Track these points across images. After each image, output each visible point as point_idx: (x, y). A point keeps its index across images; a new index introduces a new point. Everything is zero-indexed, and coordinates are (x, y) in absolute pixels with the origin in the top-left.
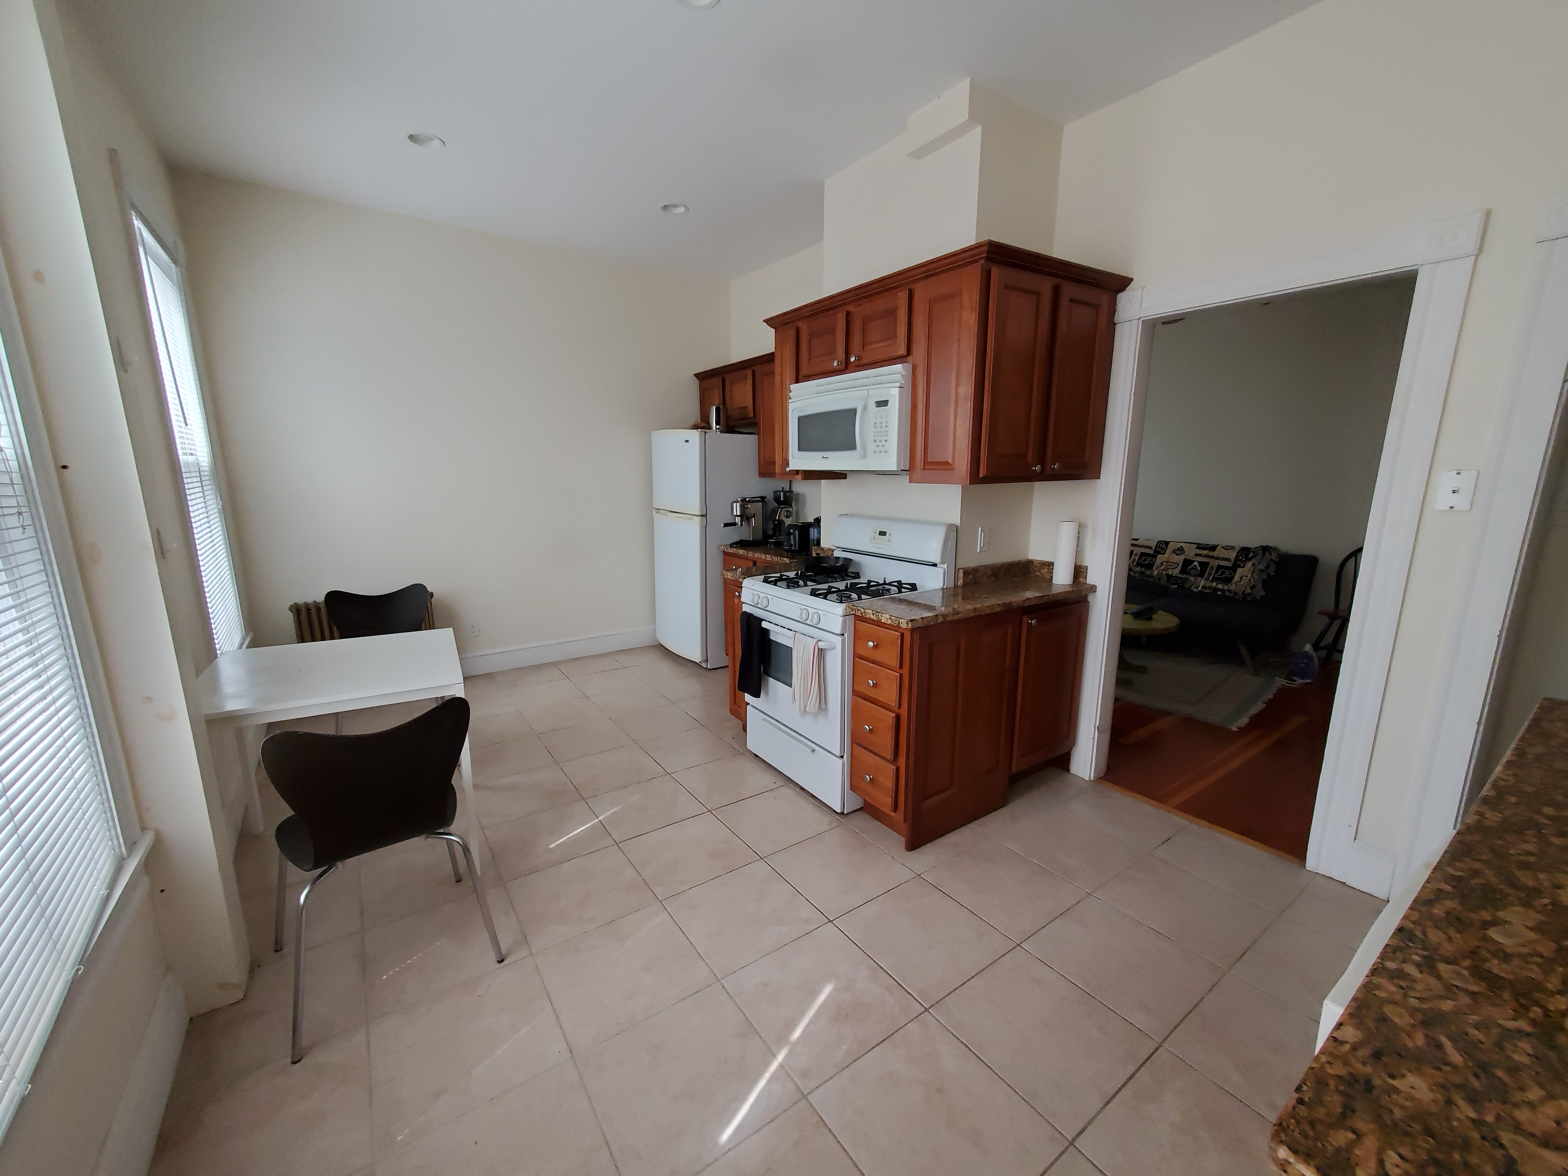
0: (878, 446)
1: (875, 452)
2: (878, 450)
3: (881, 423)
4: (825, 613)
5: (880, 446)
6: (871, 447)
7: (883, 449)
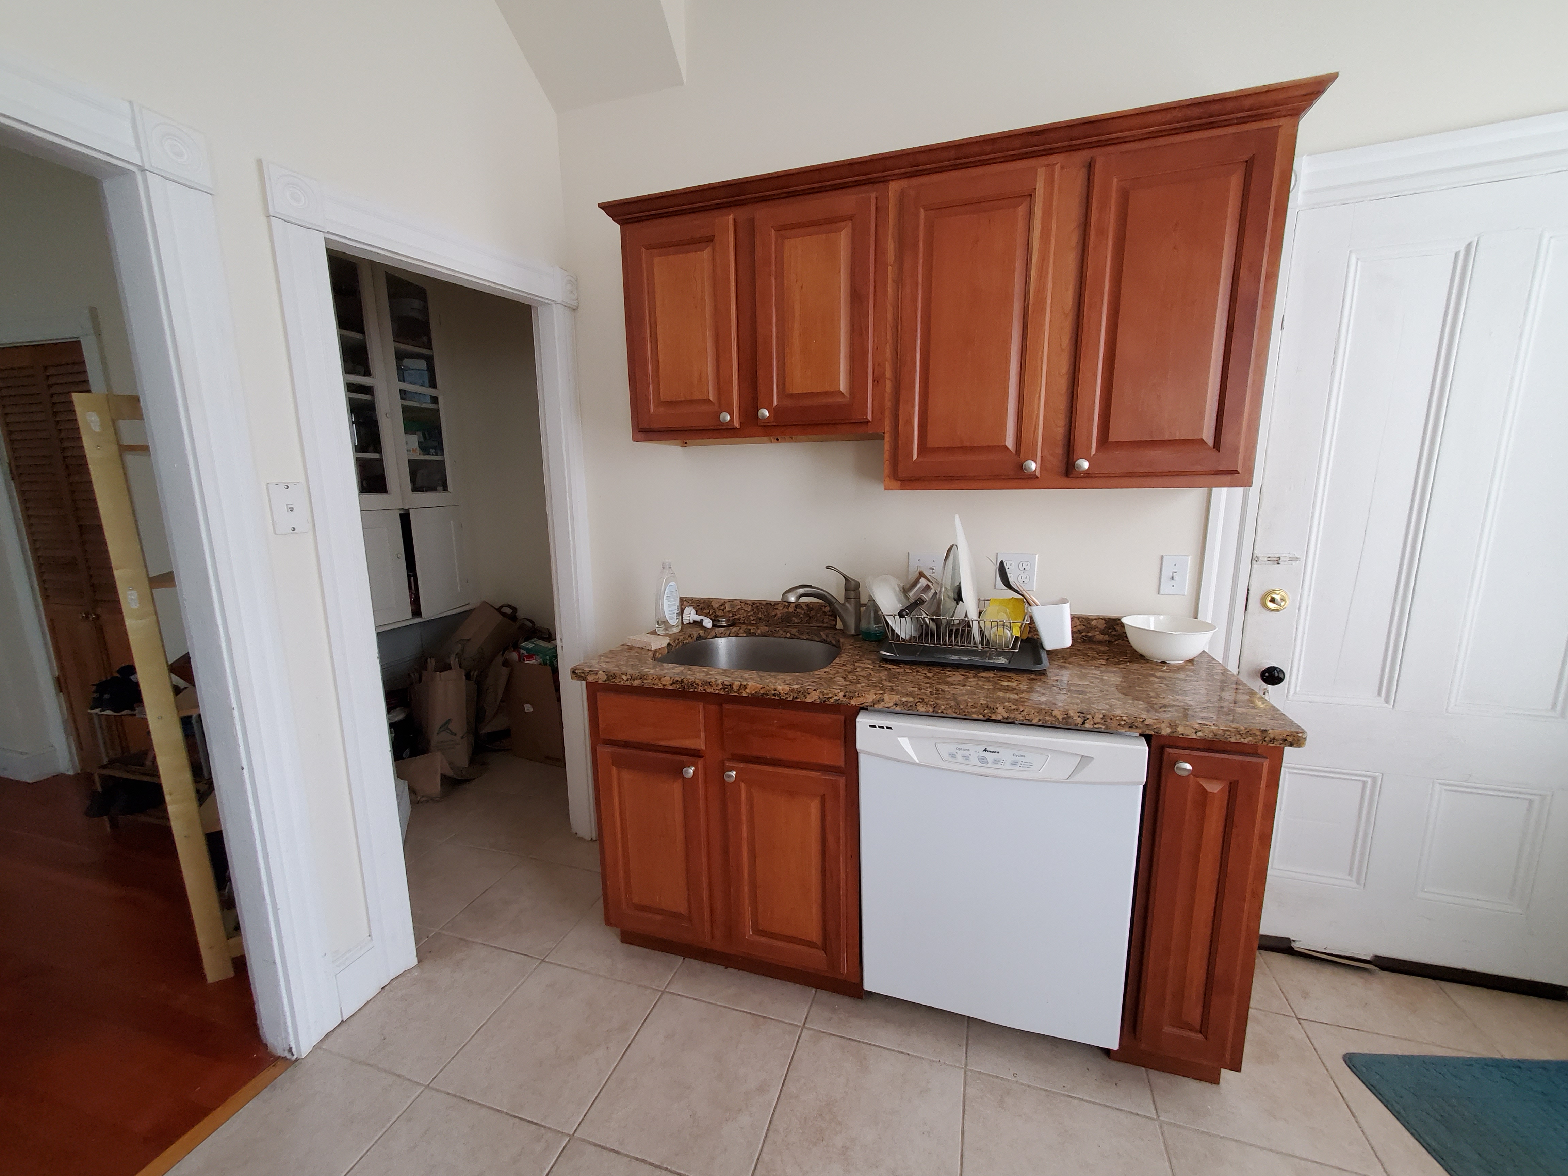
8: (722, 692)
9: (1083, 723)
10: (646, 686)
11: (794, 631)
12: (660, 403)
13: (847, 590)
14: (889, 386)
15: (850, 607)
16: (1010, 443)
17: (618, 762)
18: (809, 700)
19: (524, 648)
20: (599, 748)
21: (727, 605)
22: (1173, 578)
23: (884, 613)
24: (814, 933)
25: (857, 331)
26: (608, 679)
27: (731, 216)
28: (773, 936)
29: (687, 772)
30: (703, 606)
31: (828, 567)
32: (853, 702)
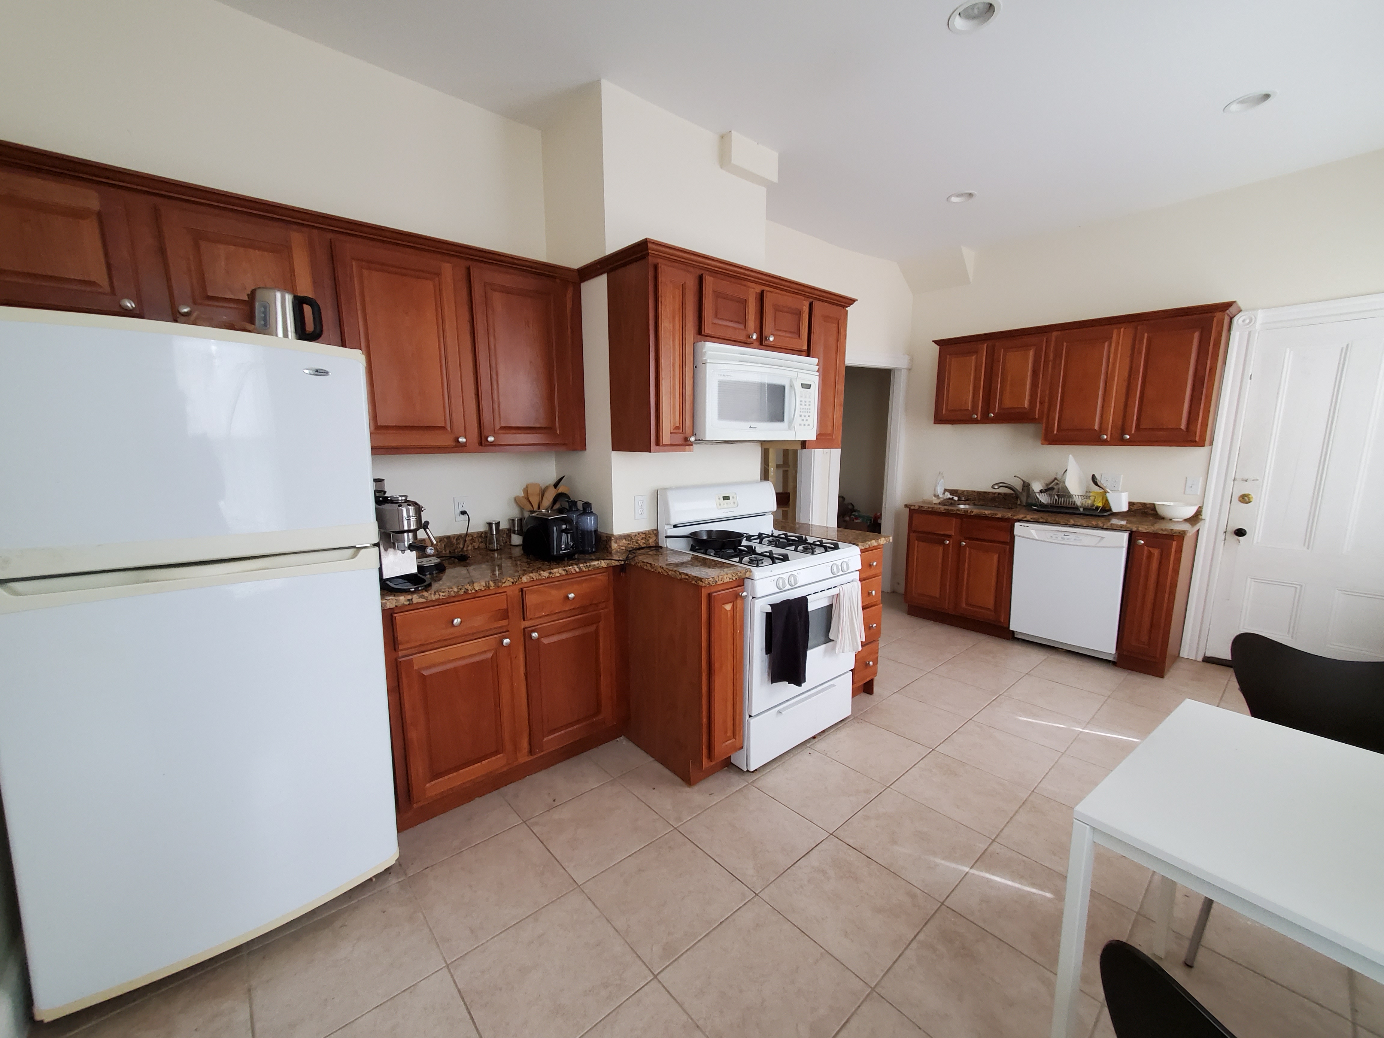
0: (803, 420)
1: (800, 425)
2: (803, 423)
3: (805, 402)
4: (849, 559)
5: (805, 420)
6: (797, 420)
7: (807, 423)
8: (963, 513)
9: (1103, 526)
10: (934, 510)
11: (997, 504)
12: (947, 410)
13: (1024, 486)
14: (1046, 405)
15: (1025, 494)
16: (1096, 427)
17: (919, 539)
18: (997, 517)
19: (854, 515)
20: (912, 534)
21: (965, 493)
22: (1191, 487)
23: (1035, 491)
24: (991, 606)
25: (1034, 385)
26: (919, 508)
27: (986, 345)
28: (974, 606)
29: (946, 542)
30: (953, 492)
31: (1015, 476)
32: (1014, 518)
